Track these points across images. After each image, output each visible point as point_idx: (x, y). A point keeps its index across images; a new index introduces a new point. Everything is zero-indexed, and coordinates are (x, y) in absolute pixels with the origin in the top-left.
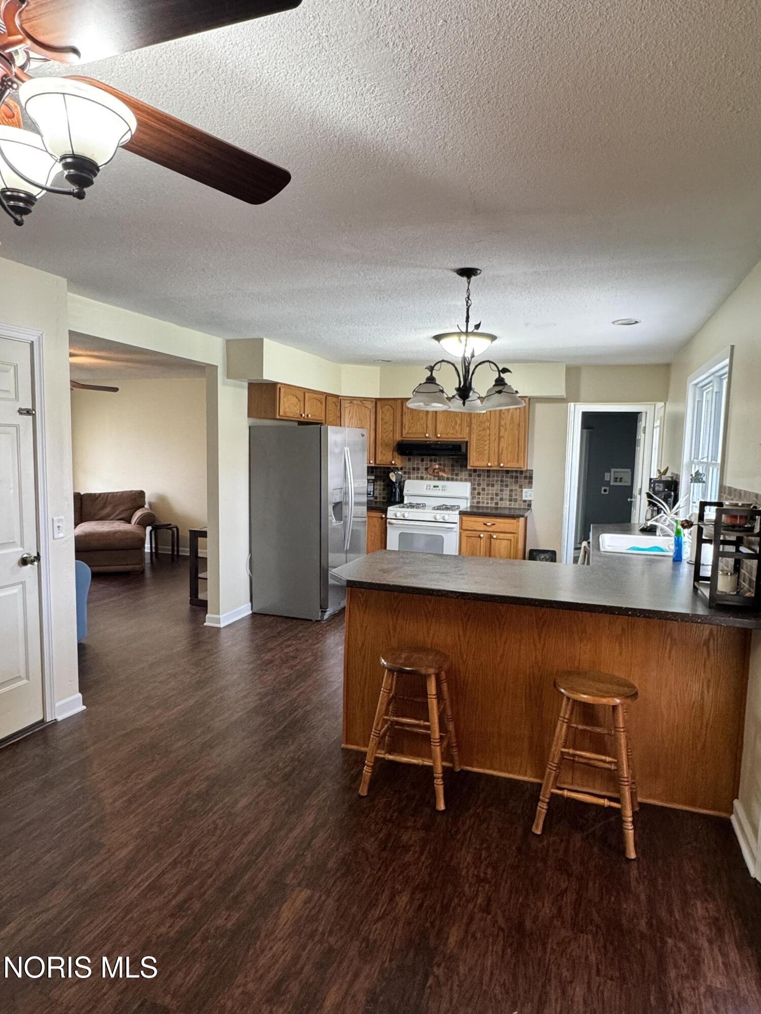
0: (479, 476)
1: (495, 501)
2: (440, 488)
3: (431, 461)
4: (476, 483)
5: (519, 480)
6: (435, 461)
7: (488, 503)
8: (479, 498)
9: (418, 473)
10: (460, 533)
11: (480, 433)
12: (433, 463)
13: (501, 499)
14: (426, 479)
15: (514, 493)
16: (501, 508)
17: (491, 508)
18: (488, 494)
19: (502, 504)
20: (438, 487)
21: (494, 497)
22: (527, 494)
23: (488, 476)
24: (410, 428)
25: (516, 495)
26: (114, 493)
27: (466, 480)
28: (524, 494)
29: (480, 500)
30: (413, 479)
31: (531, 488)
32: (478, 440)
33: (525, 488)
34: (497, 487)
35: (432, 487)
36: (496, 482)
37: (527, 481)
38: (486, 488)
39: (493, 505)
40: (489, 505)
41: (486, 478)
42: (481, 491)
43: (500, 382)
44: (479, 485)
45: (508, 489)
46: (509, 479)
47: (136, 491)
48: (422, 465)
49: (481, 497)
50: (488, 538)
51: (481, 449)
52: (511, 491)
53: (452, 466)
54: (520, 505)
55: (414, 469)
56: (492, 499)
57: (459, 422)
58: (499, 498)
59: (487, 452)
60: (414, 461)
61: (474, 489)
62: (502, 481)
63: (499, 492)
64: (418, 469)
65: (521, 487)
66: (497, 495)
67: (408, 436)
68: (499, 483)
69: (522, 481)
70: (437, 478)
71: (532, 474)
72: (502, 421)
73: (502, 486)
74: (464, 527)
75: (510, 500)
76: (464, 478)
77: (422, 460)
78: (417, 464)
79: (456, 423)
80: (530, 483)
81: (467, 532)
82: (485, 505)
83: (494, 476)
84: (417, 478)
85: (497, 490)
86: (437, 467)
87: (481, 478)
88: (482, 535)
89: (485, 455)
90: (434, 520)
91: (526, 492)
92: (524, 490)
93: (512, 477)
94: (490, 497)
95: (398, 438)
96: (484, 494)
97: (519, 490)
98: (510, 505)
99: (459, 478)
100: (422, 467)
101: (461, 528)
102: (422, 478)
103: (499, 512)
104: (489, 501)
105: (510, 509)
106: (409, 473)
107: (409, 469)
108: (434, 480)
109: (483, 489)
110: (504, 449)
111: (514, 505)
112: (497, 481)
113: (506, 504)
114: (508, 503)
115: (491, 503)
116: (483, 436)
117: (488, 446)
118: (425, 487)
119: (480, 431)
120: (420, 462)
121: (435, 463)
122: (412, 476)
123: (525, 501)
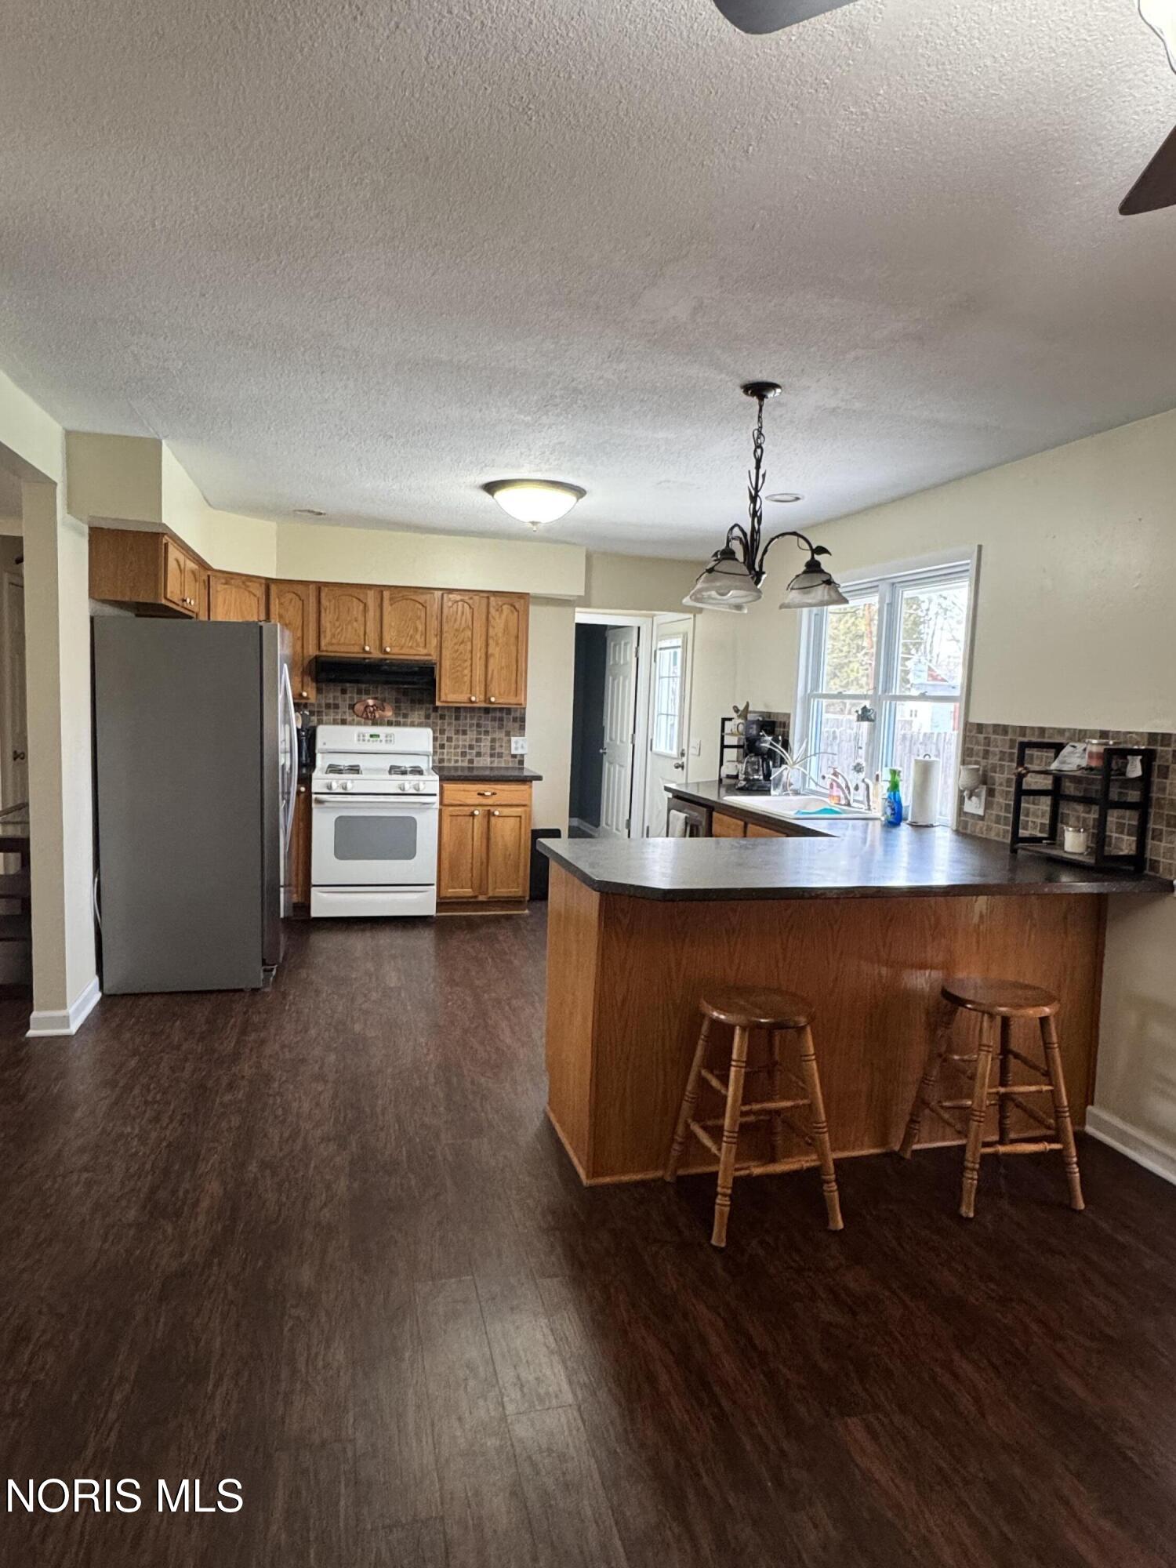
0: (442, 717)
1: (468, 757)
2: (382, 737)
3: (359, 692)
4: (438, 728)
5: (505, 723)
6: (367, 692)
7: (457, 761)
8: (443, 753)
9: (337, 713)
10: (440, 811)
11: (456, 647)
12: (364, 697)
13: (479, 754)
14: (351, 723)
15: (497, 744)
16: (478, 768)
17: (463, 768)
18: (456, 747)
19: (479, 762)
20: (378, 736)
21: (468, 751)
22: (518, 745)
23: (457, 718)
24: (333, 636)
25: (501, 746)
27: (420, 725)
28: (513, 745)
29: (445, 757)
30: (326, 724)
31: (524, 736)
32: (453, 659)
33: (514, 736)
34: (472, 735)
35: (367, 737)
36: (470, 727)
37: (517, 725)
38: (454, 737)
39: (466, 764)
40: (460, 764)
41: (453, 721)
42: (445, 742)
43: (813, 567)
44: (442, 732)
45: (489, 738)
46: (489, 723)
48: (345, 700)
49: (445, 751)
50: (484, 816)
51: (459, 673)
52: (493, 740)
53: (397, 701)
54: (507, 762)
55: (328, 706)
56: (464, 754)
57: (421, 627)
58: (474, 752)
59: (467, 679)
60: (328, 692)
61: (435, 739)
62: (478, 725)
63: (474, 743)
64: (336, 706)
65: (508, 734)
66: (471, 747)
67: (331, 648)
68: (475, 728)
69: (509, 724)
70: (370, 722)
71: (524, 714)
72: (491, 630)
73: (479, 733)
74: (446, 801)
75: (492, 755)
76: (417, 721)
77: (344, 692)
78: (334, 698)
79: (416, 629)
80: (522, 728)
81: (451, 808)
82: (452, 764)
83: (466, 718)
84: (335, 722)
85: (471, 740)
86: (371, 702)
87: (446, 721)
88: (476, 813)
89: (465, 683)
90: (400, 792)
91: (516, 742)
92: (513, 739)
93: (494, 719)
94: (459, 750)
95: (312, 651)
96: (450, 747)
97: (505, 739)
98: (491, 763)
99: (409, 720)
100: (344, 702)
101: (441, 803)
102: (344, 722)
103: (475, 773)
104: (460, 759)
105: (492, 769)
106: (319, 713)
107: (320, 706)
108: (366, 724)
109: (449, 739)
110: (495, 673)
111: (499, 762)
112: (471, 725)
113: (485, 761)
114: (489, 759)
115: (462, 761)
116: (461, 653)
117: (469, 668)
118: (356, 738)
119: (455, 644)
120: (339, 694)
121: (366, 697)
122: (324, 718)
123: (514, 756)
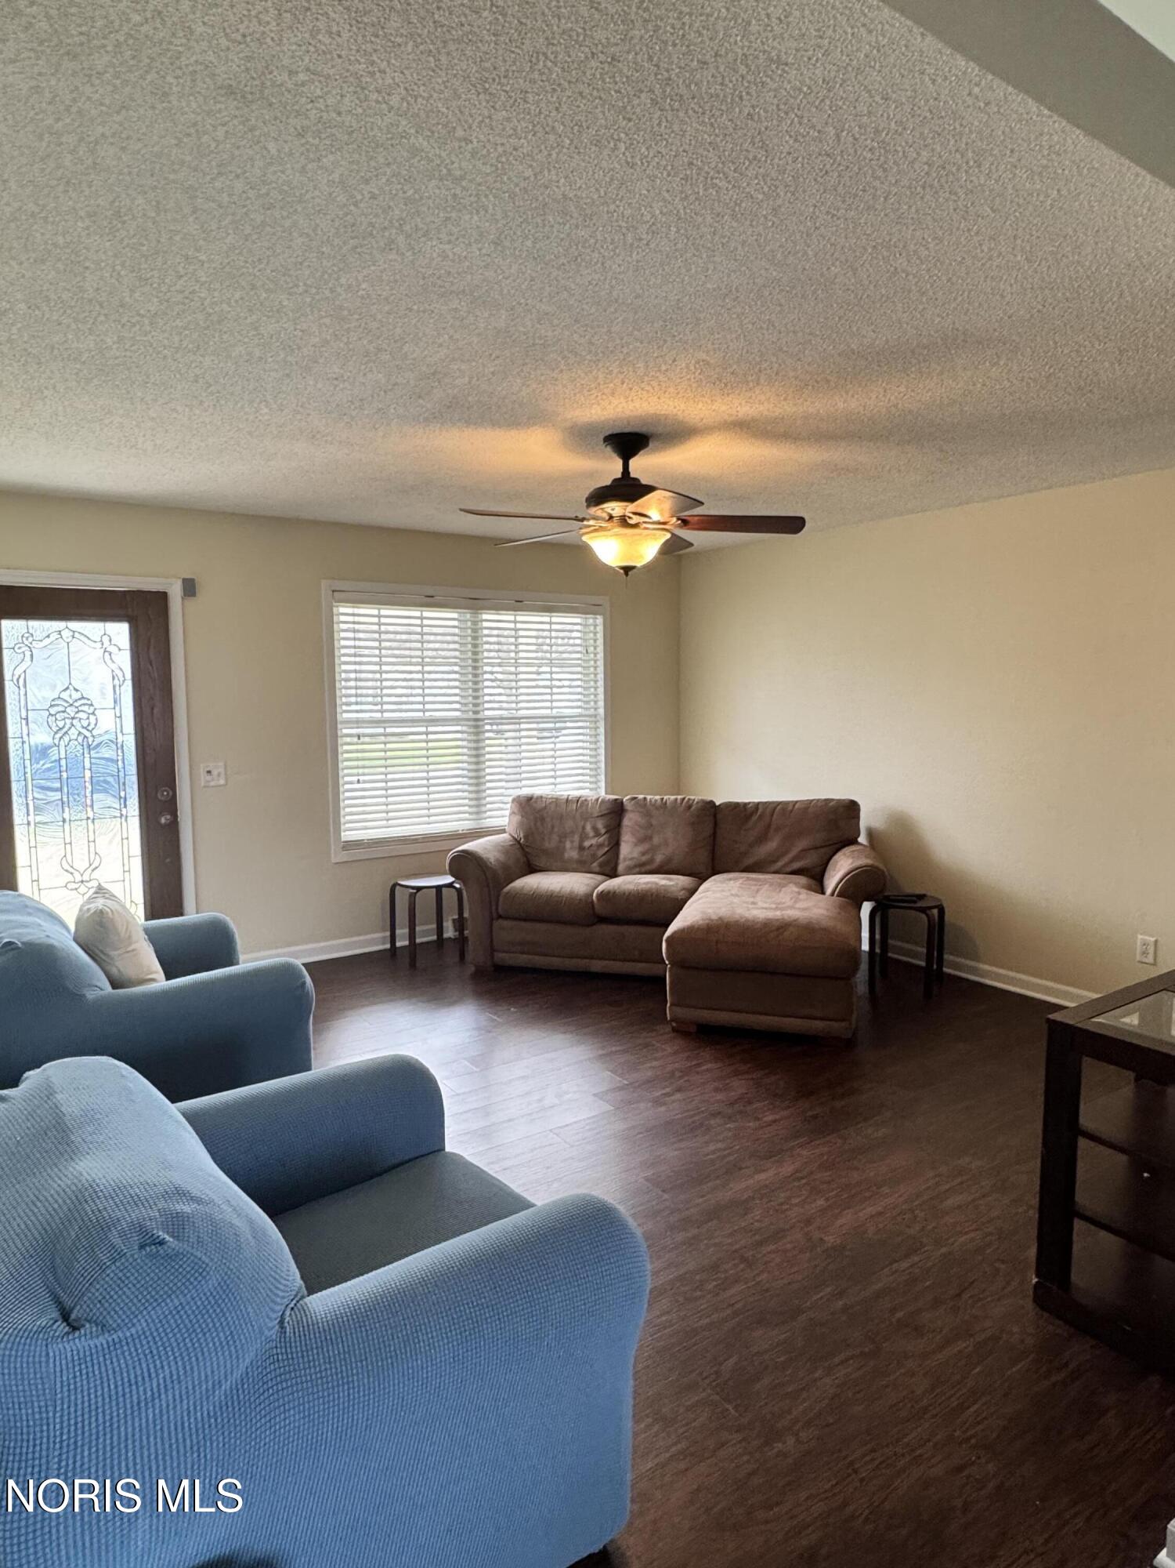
26: (787, 803)
47: (839, 801)
